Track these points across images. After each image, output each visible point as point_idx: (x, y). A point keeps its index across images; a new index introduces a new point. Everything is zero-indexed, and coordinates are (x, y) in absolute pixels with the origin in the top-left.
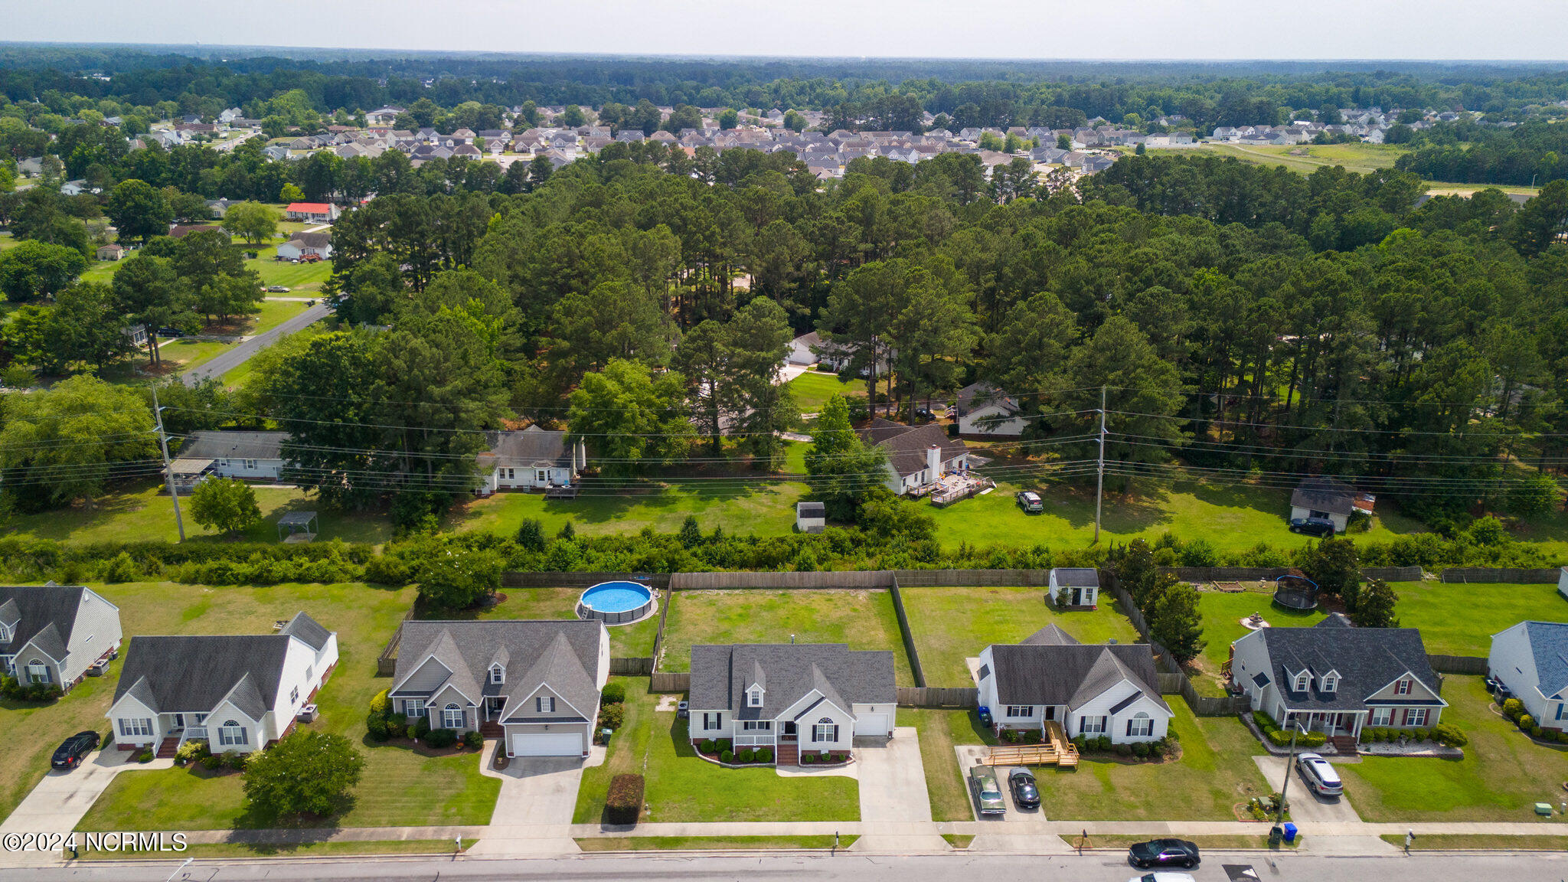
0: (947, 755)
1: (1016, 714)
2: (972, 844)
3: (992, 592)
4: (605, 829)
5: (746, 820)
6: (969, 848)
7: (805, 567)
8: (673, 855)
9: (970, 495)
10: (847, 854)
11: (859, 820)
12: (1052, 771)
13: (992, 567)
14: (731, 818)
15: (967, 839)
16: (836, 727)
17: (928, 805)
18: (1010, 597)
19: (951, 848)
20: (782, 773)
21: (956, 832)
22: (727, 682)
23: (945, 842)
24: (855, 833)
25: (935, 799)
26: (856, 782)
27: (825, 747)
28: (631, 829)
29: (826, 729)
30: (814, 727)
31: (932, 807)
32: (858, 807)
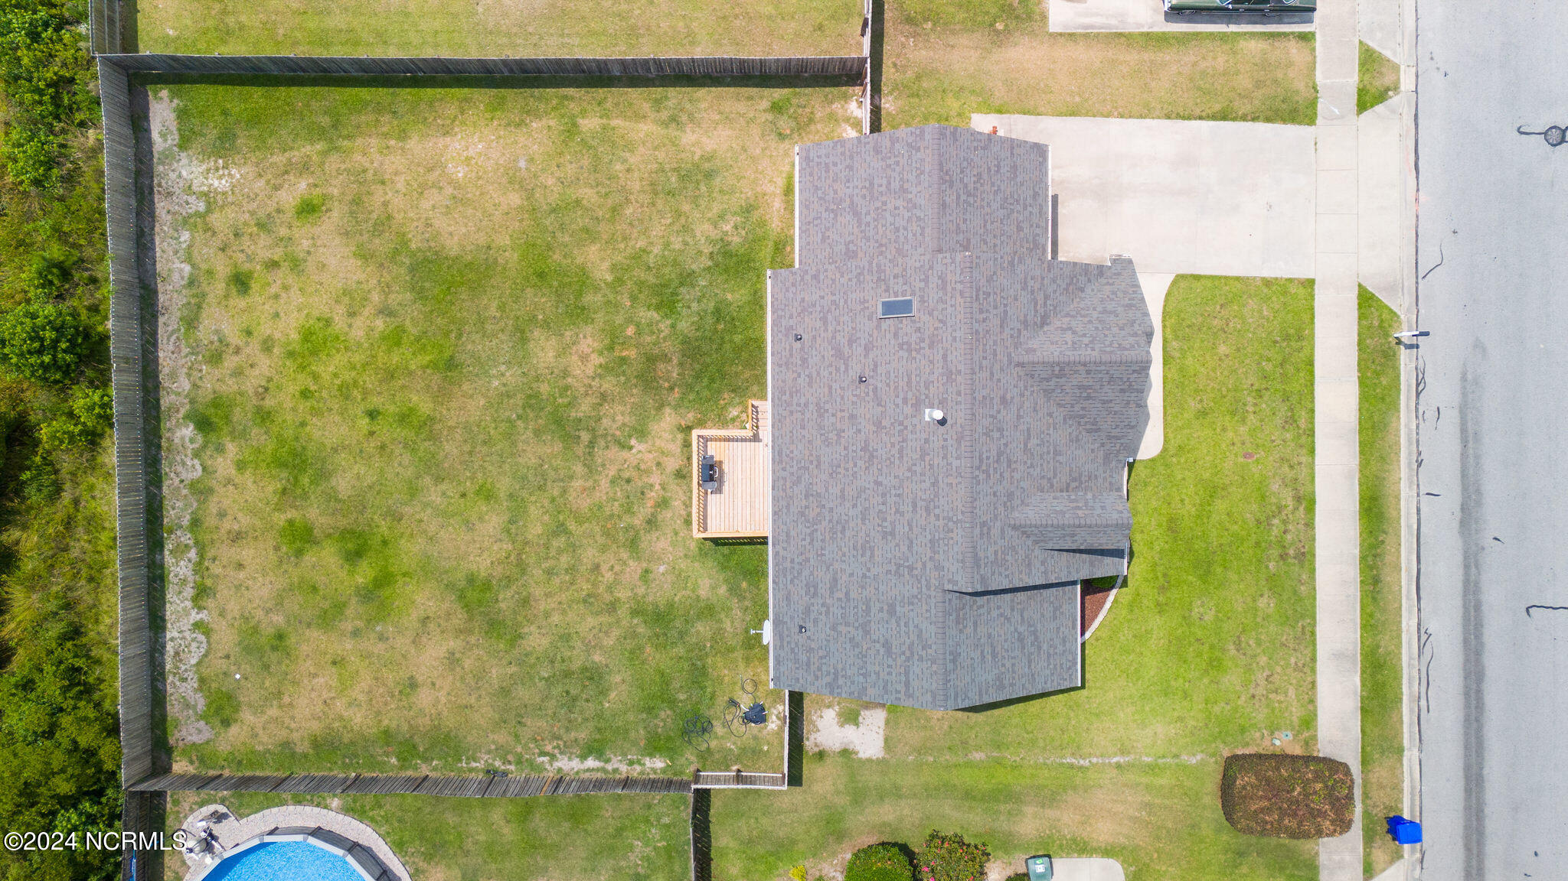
0: (1081, 53)
11: (1311, 283)
15: (1370, 60)
17: (1261, 127)
21: (1351, 80)
24: (1353, 295)
25: (1246, 108)
26: (1180, 278)
31: (1268, 120)
32: (1268, 282)
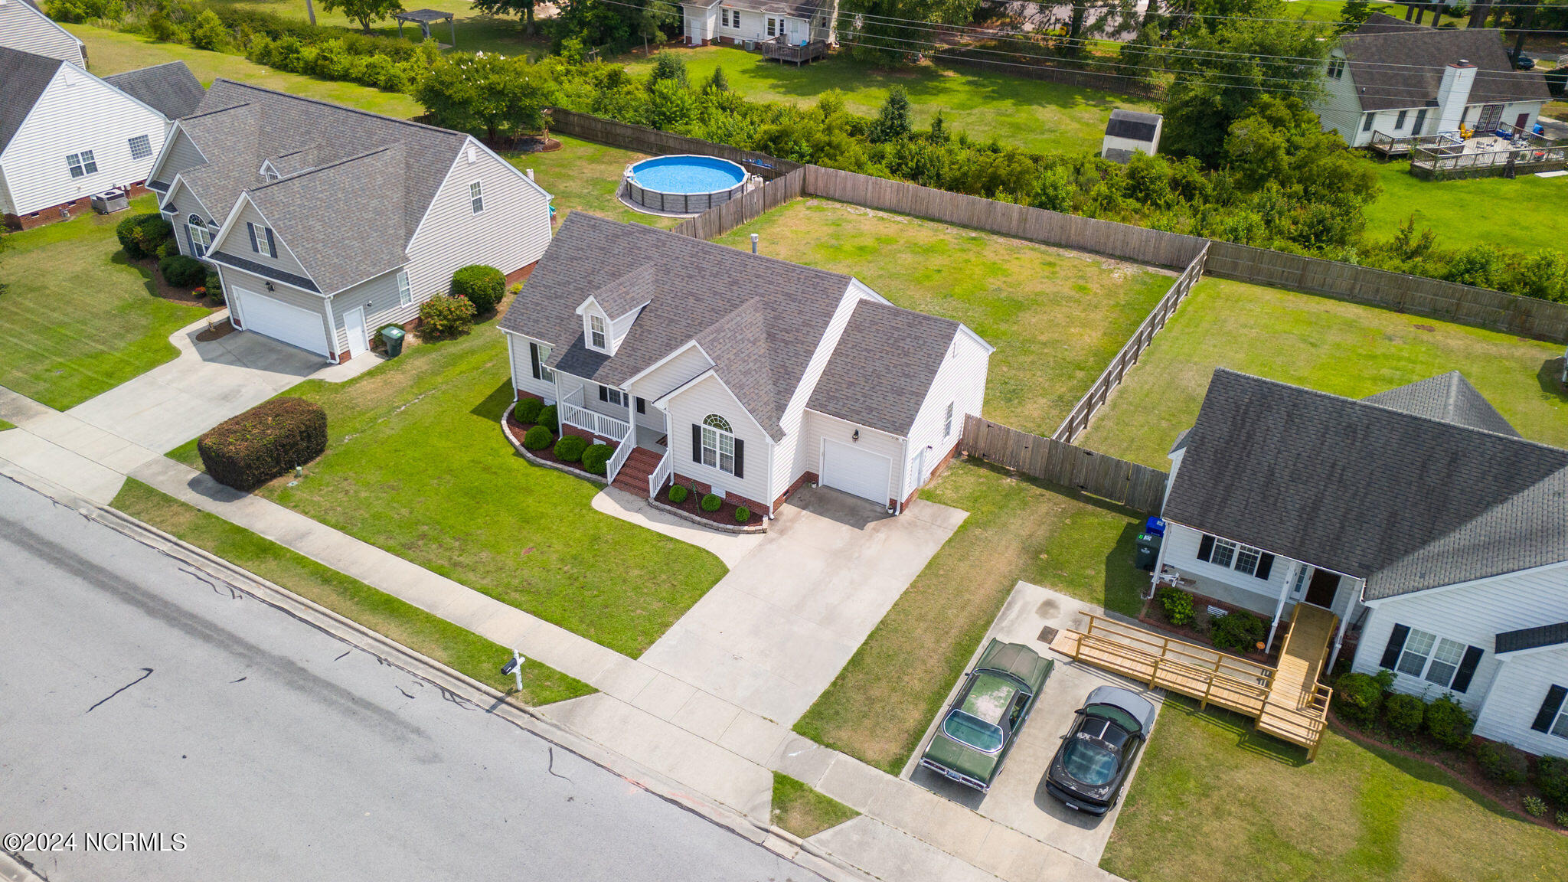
0: (985, 593)
1: (1224, 558)
2: (826, 835)
3: (1418, 327)
4: (194, 484)
5: (427, 564)
6: (811, 842)
8: (224, 575)
9: (1508, 171)
10: (524, 720)
11: (636, 655)
12: (1232, 735)
13: (1446, 278)
15: (831, 813)
16: (739, 445)
17: (822, 685)
18: (1453, 343)
19: (765, 817)
20: (604, 503)
21: (819, 785)
23: (768, 796)
25: (850, 681)
28: (229, 499)
29: (716, 441)
30: (696, 430)
31: (827, 695)
32: (666, 626)
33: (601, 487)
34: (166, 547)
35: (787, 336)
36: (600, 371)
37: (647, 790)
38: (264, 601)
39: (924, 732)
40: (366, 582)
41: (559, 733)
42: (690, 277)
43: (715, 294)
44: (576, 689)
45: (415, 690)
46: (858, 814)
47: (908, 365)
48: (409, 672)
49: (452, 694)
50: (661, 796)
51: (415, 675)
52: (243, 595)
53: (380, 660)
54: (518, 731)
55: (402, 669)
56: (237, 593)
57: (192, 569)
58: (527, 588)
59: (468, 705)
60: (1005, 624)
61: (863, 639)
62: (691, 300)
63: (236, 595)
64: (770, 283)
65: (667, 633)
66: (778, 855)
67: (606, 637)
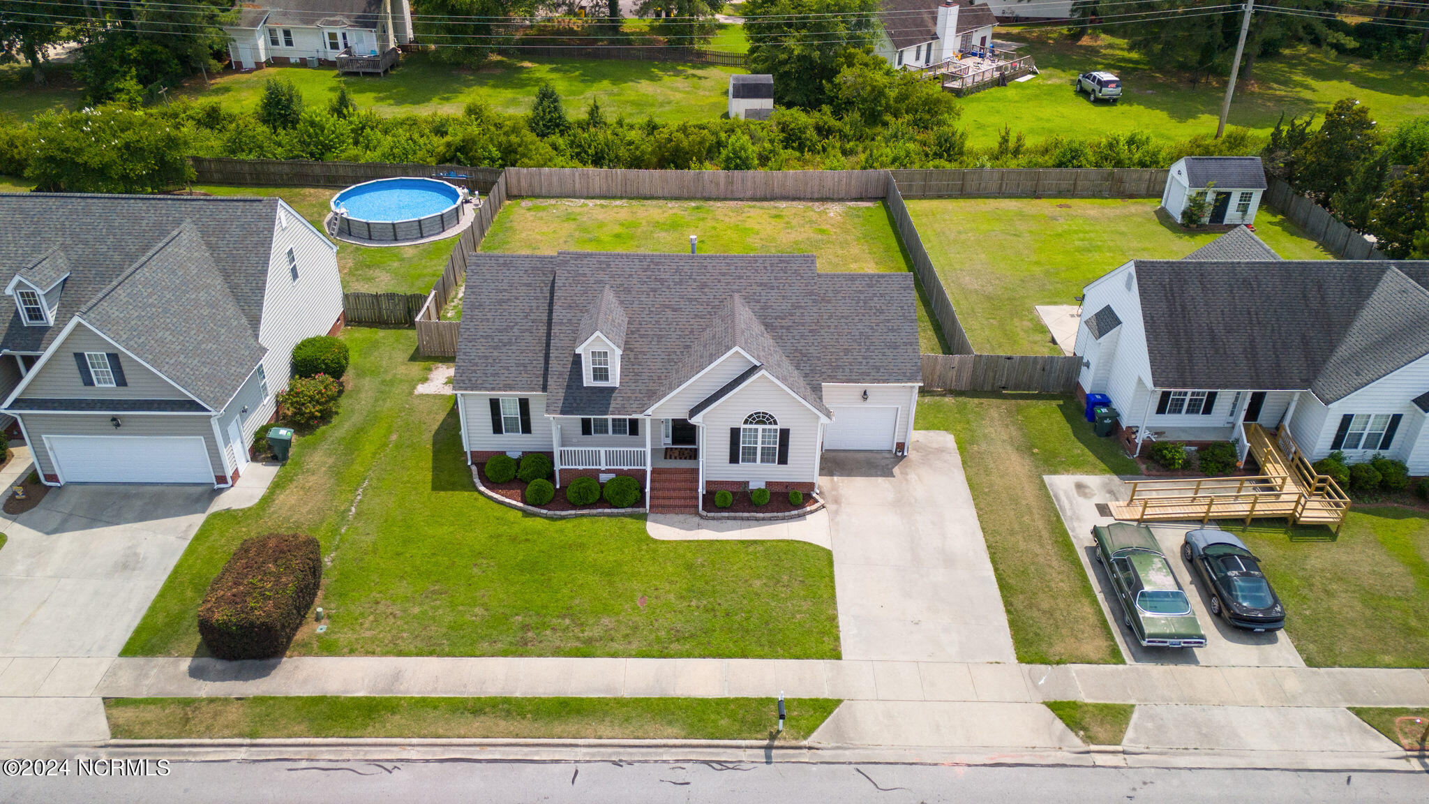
0: (1029, 494)
1: (1177, 409)
2: (1130, 733)
3: (1061, 206)
4: (195, 673)
5: (557, 652)
6: (1126, 744)
7: (738, 162)
8: (348, 753)
9: (1002, 81)
10: (806, 756)
11: (839, 657)
12: (1280, 536)
13: (1060, 165)
14: (520, 648)
15: (1117, 716)
16: (785, 434)
17: (1002, 619)
18: (1093, 212)
19: (1076, 741)
20: (660, 530)
21: (1084, 695)
22: (543, 330)
23: (1059, 725)
24: (826, 693)
25: (1019, 601)
26: (828, 556)
27: (758, 474)
28: (264, 672)
29: (761, 437)
30: (735, 433)
31: (1012, 623)
32: (833, 619)
33: (644, 517)
34: (242, 753)
35: (785, 323)
36: (613, 405)
37: (969, 765)
38: (427, 761)
39: (1105, 621)
40: (518, 695)
41: (847, 752)
42: (654, 291)
43: (690, 300)
44: (824, 708)
45: (680, 776)
46: (1133, 706)
47: (888, 321)
48: (656, 761)
49: (719, 762)
50: (985, 765)
51: (664, 761)
52: (398, 764)
53: (614, 763)
54: (814, 768)
55: (646, 762)
56: (389, 766)
57: (304, 764)
58: (679, 637)
59: (743, 766)
60: (1069, 513)
61: (990, 566)
62: (669, 313)
63: (390, 768)
64: (740, 277)
65: (840, 624)
66: (1116, 767)
67: (797, 650)
